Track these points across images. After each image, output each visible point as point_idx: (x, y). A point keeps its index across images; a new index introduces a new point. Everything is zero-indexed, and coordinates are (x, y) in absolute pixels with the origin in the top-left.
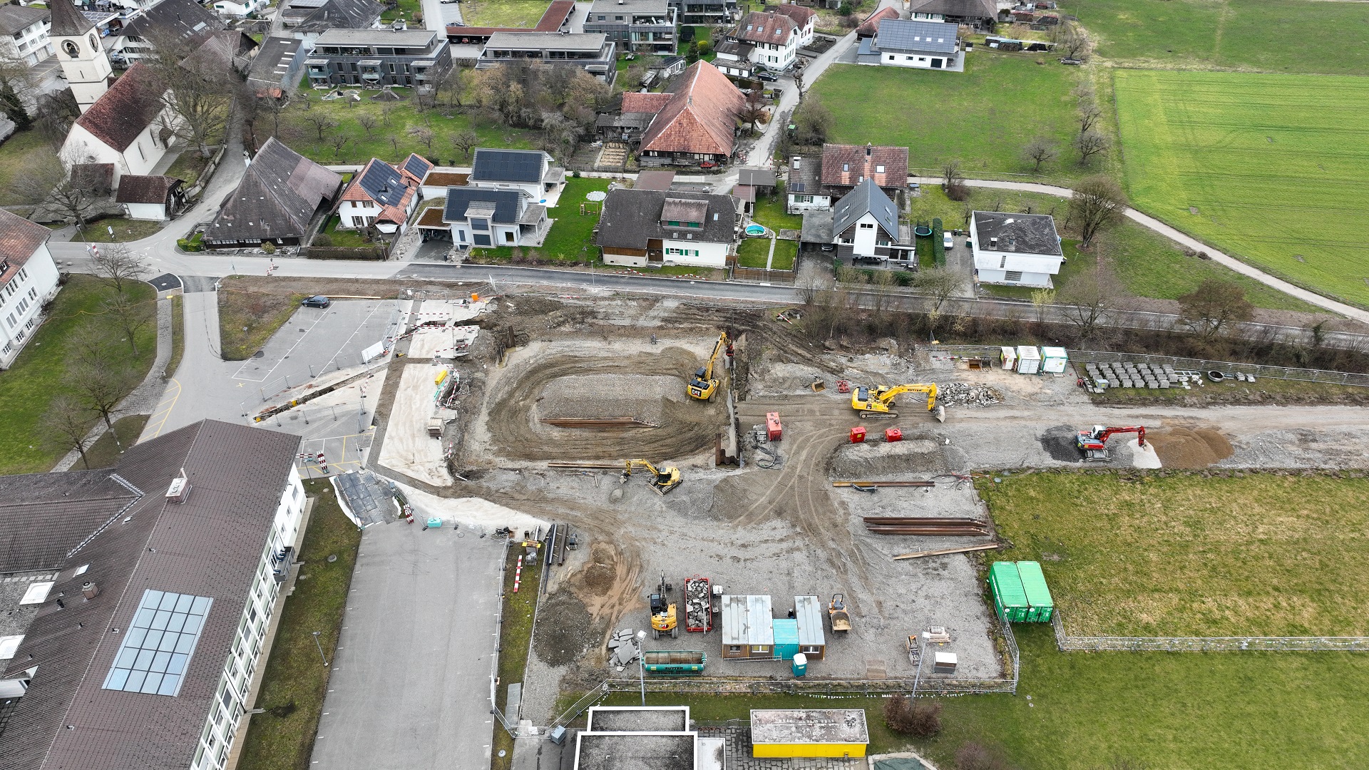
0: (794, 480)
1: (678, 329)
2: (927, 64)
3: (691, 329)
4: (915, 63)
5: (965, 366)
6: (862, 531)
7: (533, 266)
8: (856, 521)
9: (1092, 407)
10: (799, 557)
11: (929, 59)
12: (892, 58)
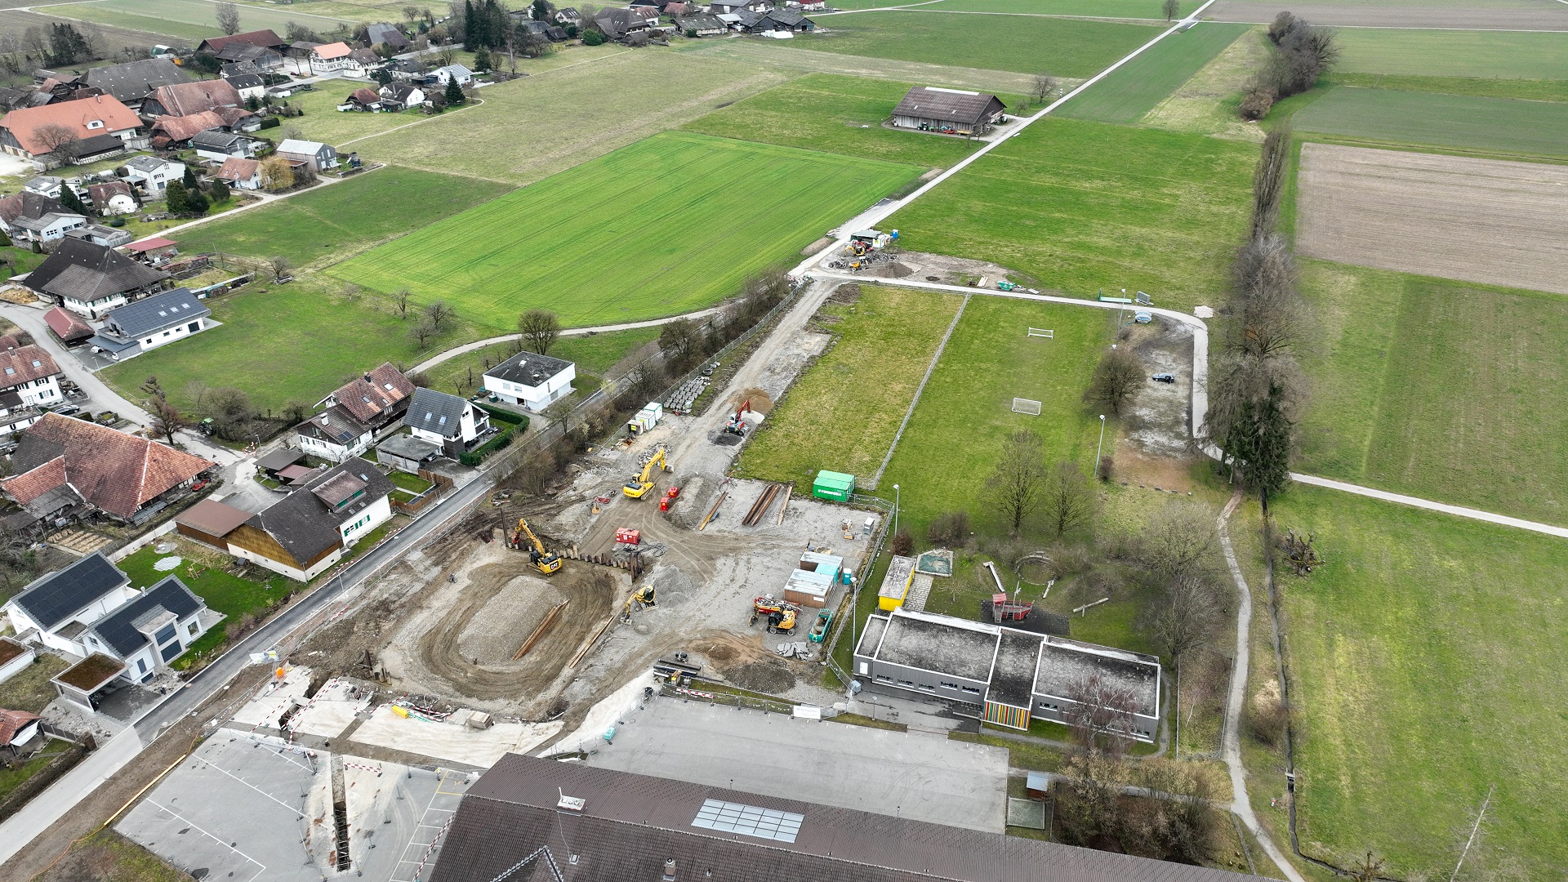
0: (683, 545)
1: (454, 560)
2: (185, 331)
3: (462, 554)
4: (174, 335)
5: (625, 447)
6: (749, 530)
7: (254, 630)
8: (741, 531)
9: (699, 419)
10: (754, 560)
11: (185, 327)
12: (149, 341)
